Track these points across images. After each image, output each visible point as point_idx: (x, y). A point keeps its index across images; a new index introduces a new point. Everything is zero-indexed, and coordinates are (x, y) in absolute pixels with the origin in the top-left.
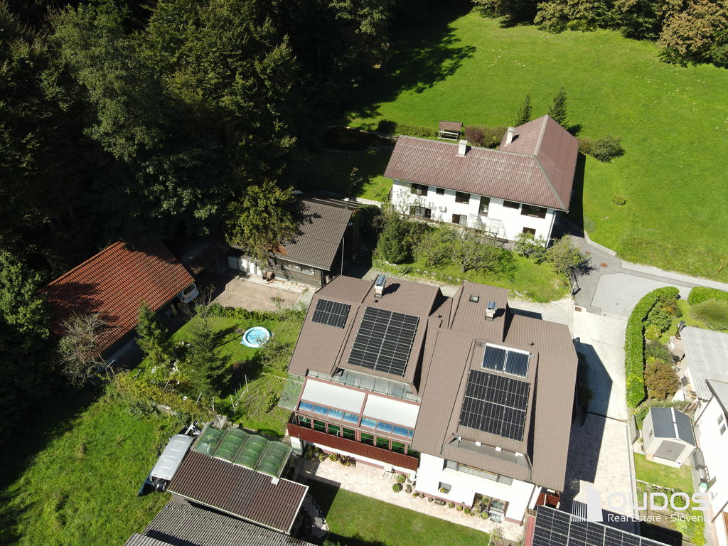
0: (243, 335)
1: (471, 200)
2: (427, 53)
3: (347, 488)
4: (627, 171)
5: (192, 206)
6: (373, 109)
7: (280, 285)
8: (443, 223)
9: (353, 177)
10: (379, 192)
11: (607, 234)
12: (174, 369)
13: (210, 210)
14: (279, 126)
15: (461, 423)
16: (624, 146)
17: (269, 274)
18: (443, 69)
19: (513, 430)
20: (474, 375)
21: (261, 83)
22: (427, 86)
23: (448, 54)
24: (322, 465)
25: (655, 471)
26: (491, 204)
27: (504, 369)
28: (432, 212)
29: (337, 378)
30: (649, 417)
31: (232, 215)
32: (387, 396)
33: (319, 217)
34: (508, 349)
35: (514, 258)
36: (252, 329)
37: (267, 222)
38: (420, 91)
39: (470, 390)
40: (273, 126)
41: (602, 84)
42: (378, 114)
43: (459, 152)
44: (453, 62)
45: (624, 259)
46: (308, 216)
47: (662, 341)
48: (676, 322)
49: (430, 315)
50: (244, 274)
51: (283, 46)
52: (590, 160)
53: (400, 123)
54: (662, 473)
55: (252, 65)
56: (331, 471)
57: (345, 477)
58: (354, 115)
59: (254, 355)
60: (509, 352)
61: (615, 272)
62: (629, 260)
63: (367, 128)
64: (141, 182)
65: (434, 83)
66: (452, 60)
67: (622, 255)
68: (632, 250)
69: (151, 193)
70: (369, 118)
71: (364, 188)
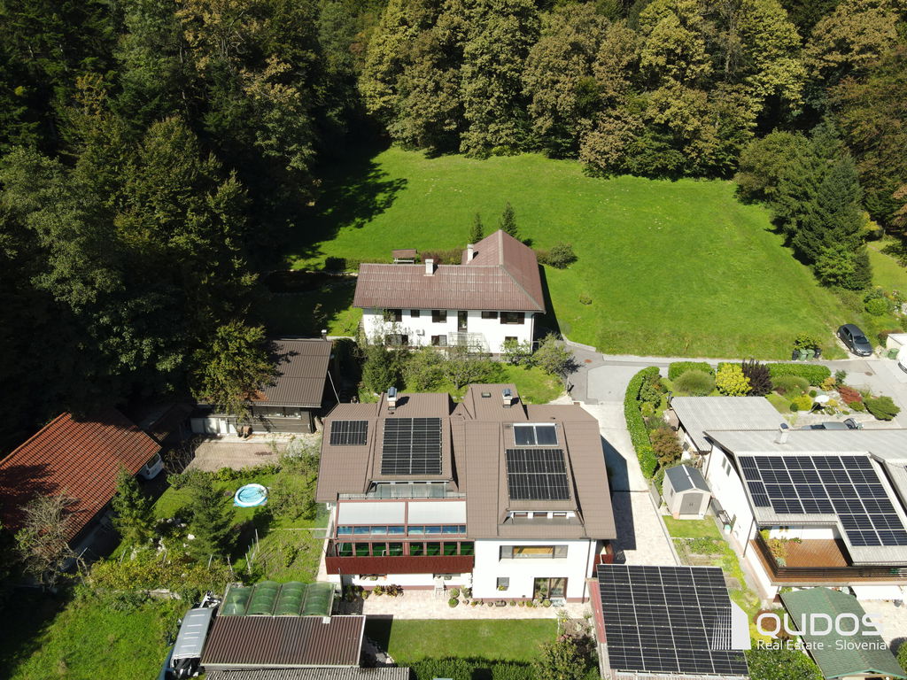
0: (234, 496)
1: (448, 318)
2: (357, 189)
3: (401, 617)
4: (585, 274)
5: (153, 359)
6: (314, 249)
7: (261, 439)
8: (422, 348)
9: (317, 314)
10: (347, 327)
11: (583, 333)
12: (159, 548)
13: (175, 360)
14: (239, 264)
15: (511, 497)
16: (576, 253)
17: (246, 429)
18: (379, 202)
19: (559, 491)
20: (510, 454)
21: (215, 218)
22: (366, 220)
23: (381, 188)
24: (366, 603)
25: (684, 527)
26: (469, 319)
27: (536, 442)
28: (410, 338)
29: (371, 495)
30: (666, 480)
31: (198, 364)
32: (428, 499)
33: (296, 354)
34: (534, 425)
35: (504, 368)
36: (243, 488)
37: (241, 366)
38: (360, 226)
39: (510, 468)
40: (232, 264)
41: (540, 200)
42: (321, 254)
43: (427, 272)
44: (387, 195)
45: (604, 352)
46: (283, 355)
47: (657, 415)
48: (664, 398)
49: (450, 414)
50: (214, 436)
51: (233, 180)
52: (548, 269)
53: (348, 258)
54: (691, 527)
55: (204, 201)
56: (378, 606)
57: (396, 608)
58: (294, 257)
59: (253, 514)
60: (537, 427)
61: (599, 365)
62: (609, 353)
63: (313, 269)
64: (94, 335)
65: (374, 216)
66: (386, 193)
67: (601, 349)
68: (610, 343)
69: (105, 347)
70: (312, 259)
71: (330, 326)
